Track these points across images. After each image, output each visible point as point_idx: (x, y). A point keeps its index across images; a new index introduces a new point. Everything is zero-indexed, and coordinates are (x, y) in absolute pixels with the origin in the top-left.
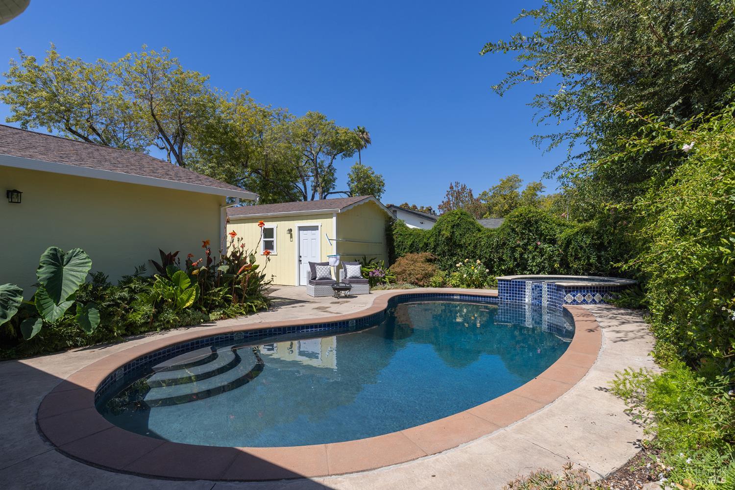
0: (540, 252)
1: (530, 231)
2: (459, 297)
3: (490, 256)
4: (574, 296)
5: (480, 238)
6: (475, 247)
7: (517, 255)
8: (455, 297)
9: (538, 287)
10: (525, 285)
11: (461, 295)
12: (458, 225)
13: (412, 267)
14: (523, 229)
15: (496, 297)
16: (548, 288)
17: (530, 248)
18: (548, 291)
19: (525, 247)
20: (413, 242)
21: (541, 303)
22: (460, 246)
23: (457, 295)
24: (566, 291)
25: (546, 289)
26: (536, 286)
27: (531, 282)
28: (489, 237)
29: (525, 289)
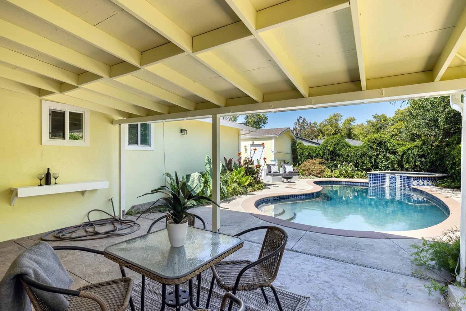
0: (386, 159)
1: (381, 147)
2: (344, 183)
3: (357, 161)
4: (418, 182)
5: (350, 151)
6: (348, 156)
7: (373, 160)
8: (342, 183)
9: (394, 177)
10: (385, 177)
11: (346, 182)
12: (338, 144)
13: (313, 167)
14: (377, 146)
15: (367, 183)
16: (400, 178)
17: (381, 156)
18: (400, 179)
19: (377, 156)
20: (309, 153)
21: (395, 186)
22: (338, 156)
23: (343, 182)
24: (413, 179)
25: (399, 179)
26: (392, 177)
27: (389, 175)
28: (355, 151)
29: (385, 178)
